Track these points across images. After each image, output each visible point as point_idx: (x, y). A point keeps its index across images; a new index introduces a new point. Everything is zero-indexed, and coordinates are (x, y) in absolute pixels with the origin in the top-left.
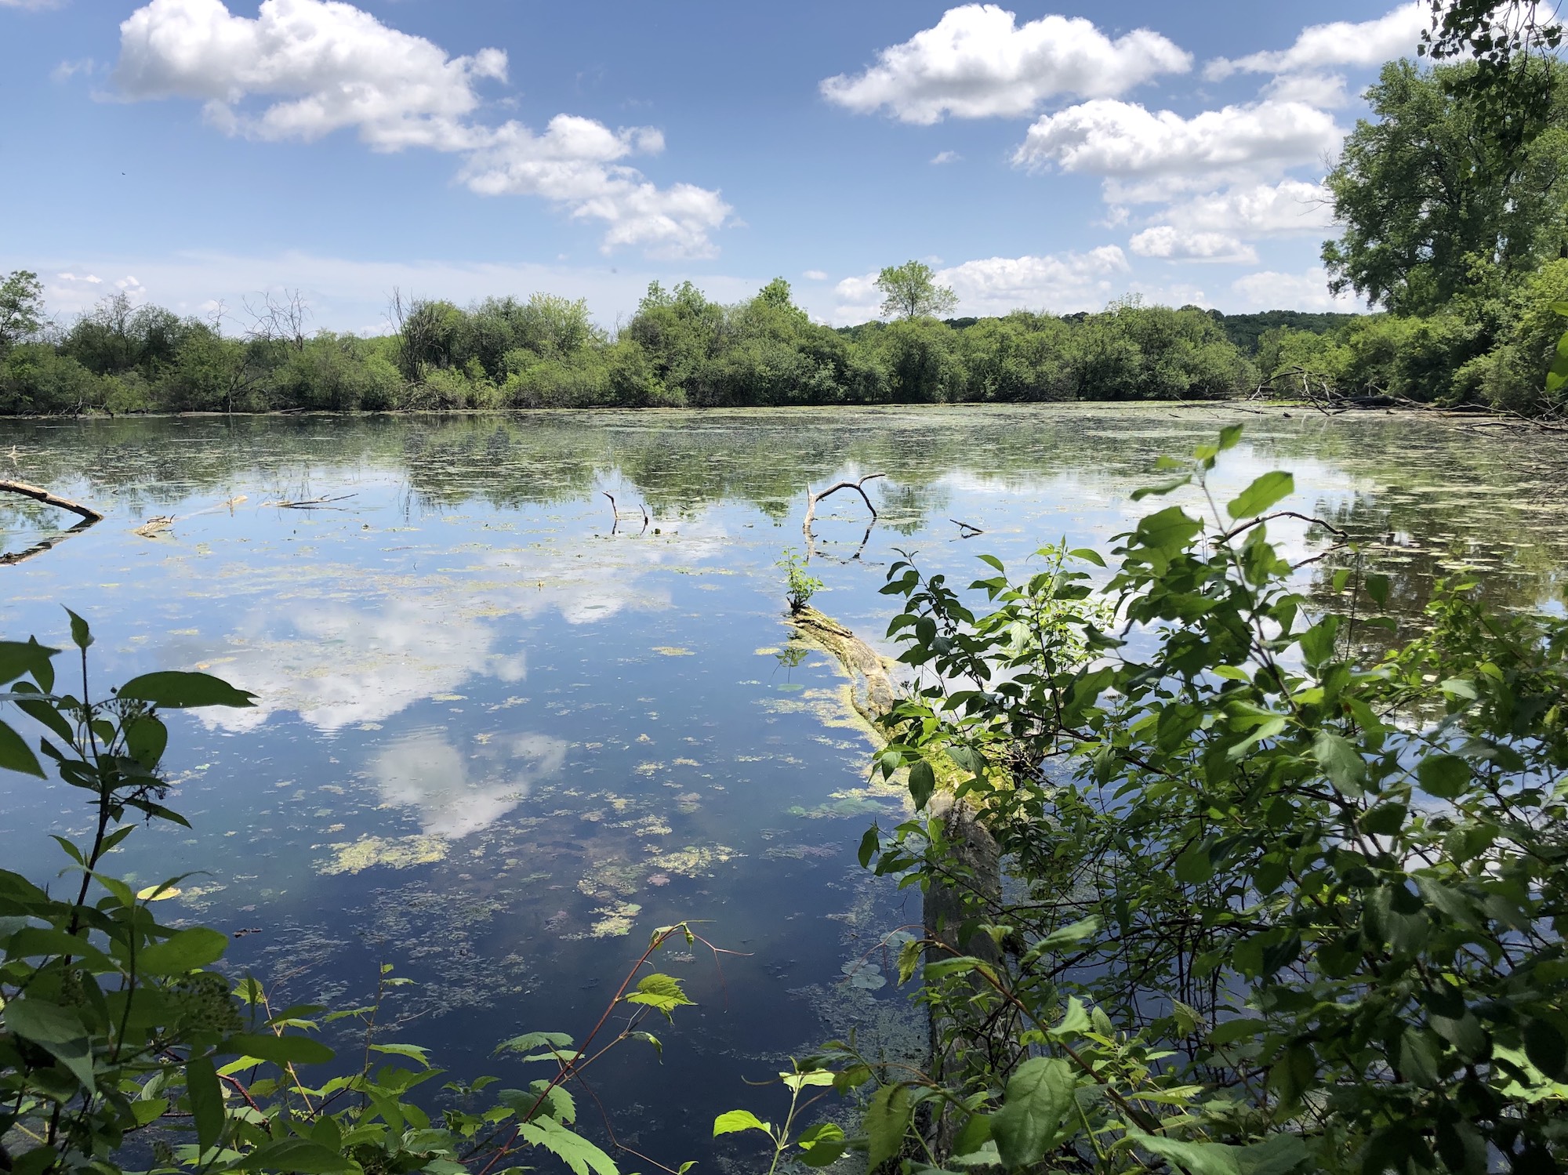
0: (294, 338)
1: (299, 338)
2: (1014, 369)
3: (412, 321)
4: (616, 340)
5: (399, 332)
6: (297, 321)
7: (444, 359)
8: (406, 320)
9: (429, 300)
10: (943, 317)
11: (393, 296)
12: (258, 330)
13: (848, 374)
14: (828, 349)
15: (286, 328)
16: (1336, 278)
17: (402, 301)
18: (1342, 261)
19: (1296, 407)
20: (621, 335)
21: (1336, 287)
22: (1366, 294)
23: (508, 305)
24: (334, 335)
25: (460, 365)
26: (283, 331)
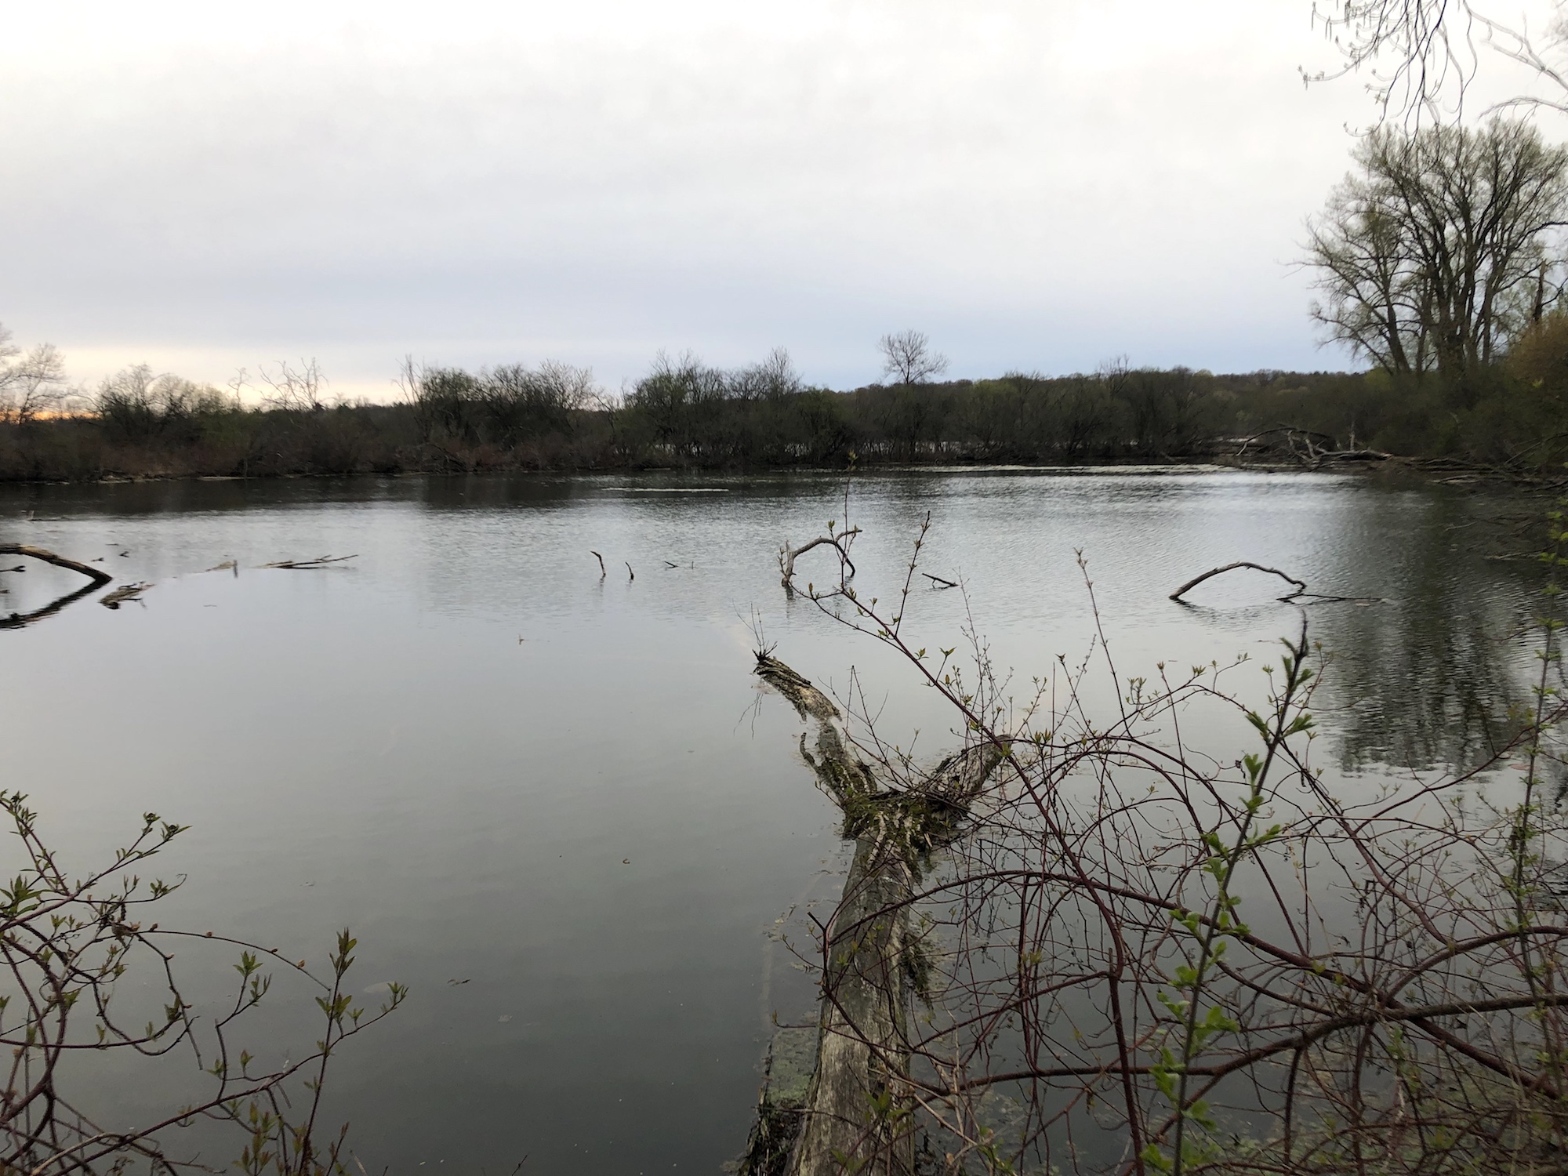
0: (310, 405)
1: (318, 406)
3: (425, 388)
5: (412, 401)
6: (312, 388)
7: (454, 423)
8: (418, 385)
9: (441, 368)
11: (405, 363)
12: (276, 396)
13: (847, 432)
15: (302, 395)
16: (1323, 334)
17: (414, 368)
18: (1326, 320)
24: (349, 401)
26: (299, 398)
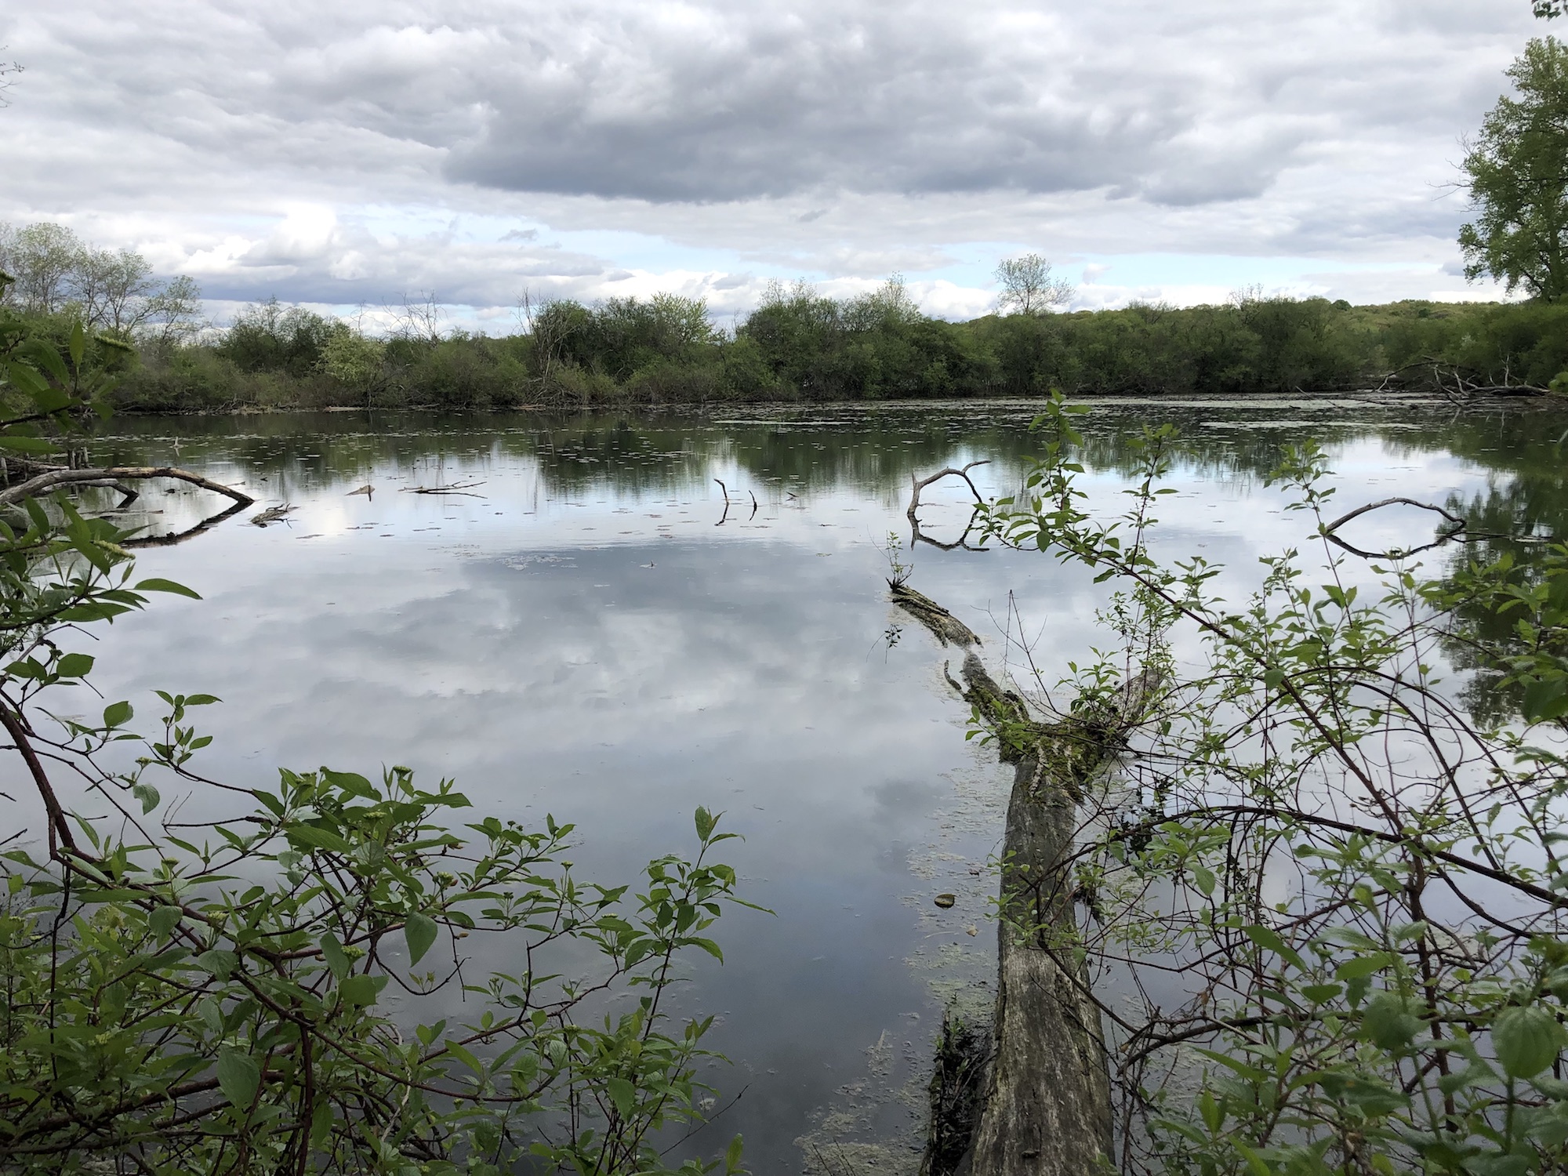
0: (430, 338)
1: (435, 337)
2: (1128, 360)
3: (541, 319)
4: (733, 338)
5: (528, 332)
6: (432, 320)
7: (570, 355)
8: (533, 319)
9: (555, 301)
10: (1059, 309)
12: (396, 329)
13: (963, 366)
14: (942, 343)
15: (422, 327)
16: (1473, 262)
18: (1480, 245)
19: (1426, 398)
20: (740, 332)
21: (1473, 272)
22: (1505, 280)
23: (631, 303)
24: (467, 333)
25: (583, 362)
26: (419, 329)
